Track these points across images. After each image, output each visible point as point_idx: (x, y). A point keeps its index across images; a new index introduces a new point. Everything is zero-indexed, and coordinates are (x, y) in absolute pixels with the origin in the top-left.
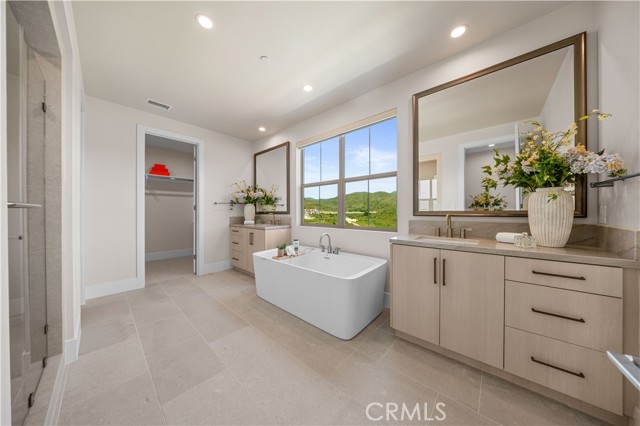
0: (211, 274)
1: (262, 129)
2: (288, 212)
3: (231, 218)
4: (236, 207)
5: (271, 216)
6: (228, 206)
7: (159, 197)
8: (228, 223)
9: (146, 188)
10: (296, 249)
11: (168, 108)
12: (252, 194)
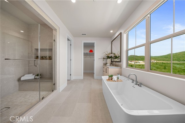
0: (97, 79)
1: (112, 31)
2: (120, 62)
3: (104, 63)
4: (105, 60)
5: (115, 63)
6: (103, 60)
7: (92, 58)
8: (103, 64)
9: (84, 56)
10: (118, 78)
11: (86, 34)
12: (110, 55)
